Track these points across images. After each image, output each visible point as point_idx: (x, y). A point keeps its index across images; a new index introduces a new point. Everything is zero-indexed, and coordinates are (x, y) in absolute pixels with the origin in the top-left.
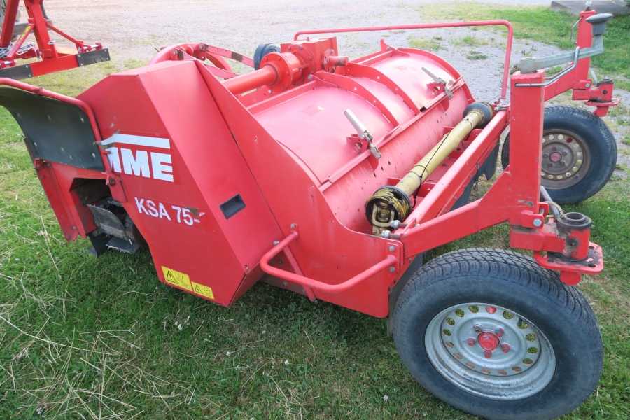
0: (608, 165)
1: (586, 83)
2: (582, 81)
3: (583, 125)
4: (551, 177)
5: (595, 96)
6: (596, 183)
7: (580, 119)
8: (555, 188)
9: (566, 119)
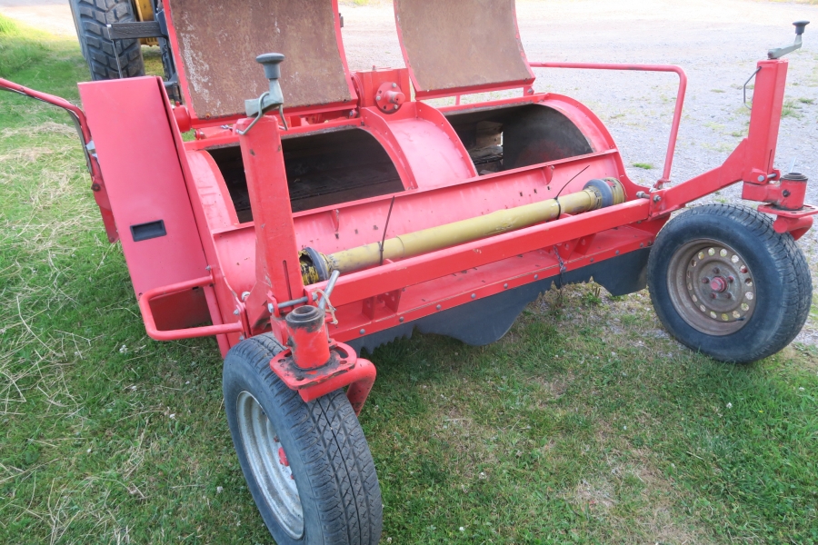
0: (779, 306)
1: (759, 174)
2: (755, 170)
3: (741, 235)
4: (713, 315)
5: (772, 196)
6: (764, 332)
7: (737, 226)
8: (712, 334)
9: (718, 224)
